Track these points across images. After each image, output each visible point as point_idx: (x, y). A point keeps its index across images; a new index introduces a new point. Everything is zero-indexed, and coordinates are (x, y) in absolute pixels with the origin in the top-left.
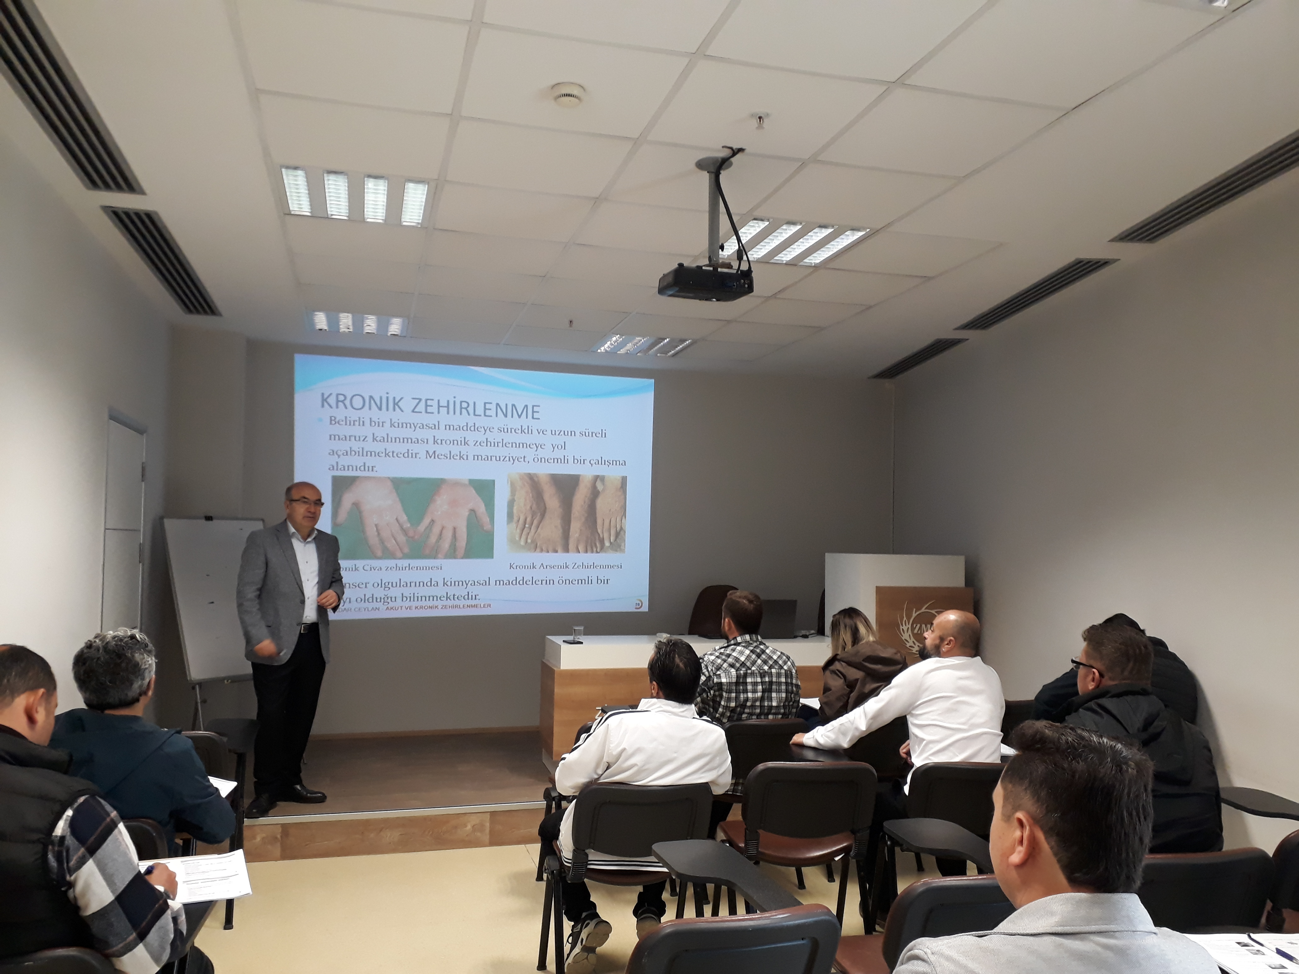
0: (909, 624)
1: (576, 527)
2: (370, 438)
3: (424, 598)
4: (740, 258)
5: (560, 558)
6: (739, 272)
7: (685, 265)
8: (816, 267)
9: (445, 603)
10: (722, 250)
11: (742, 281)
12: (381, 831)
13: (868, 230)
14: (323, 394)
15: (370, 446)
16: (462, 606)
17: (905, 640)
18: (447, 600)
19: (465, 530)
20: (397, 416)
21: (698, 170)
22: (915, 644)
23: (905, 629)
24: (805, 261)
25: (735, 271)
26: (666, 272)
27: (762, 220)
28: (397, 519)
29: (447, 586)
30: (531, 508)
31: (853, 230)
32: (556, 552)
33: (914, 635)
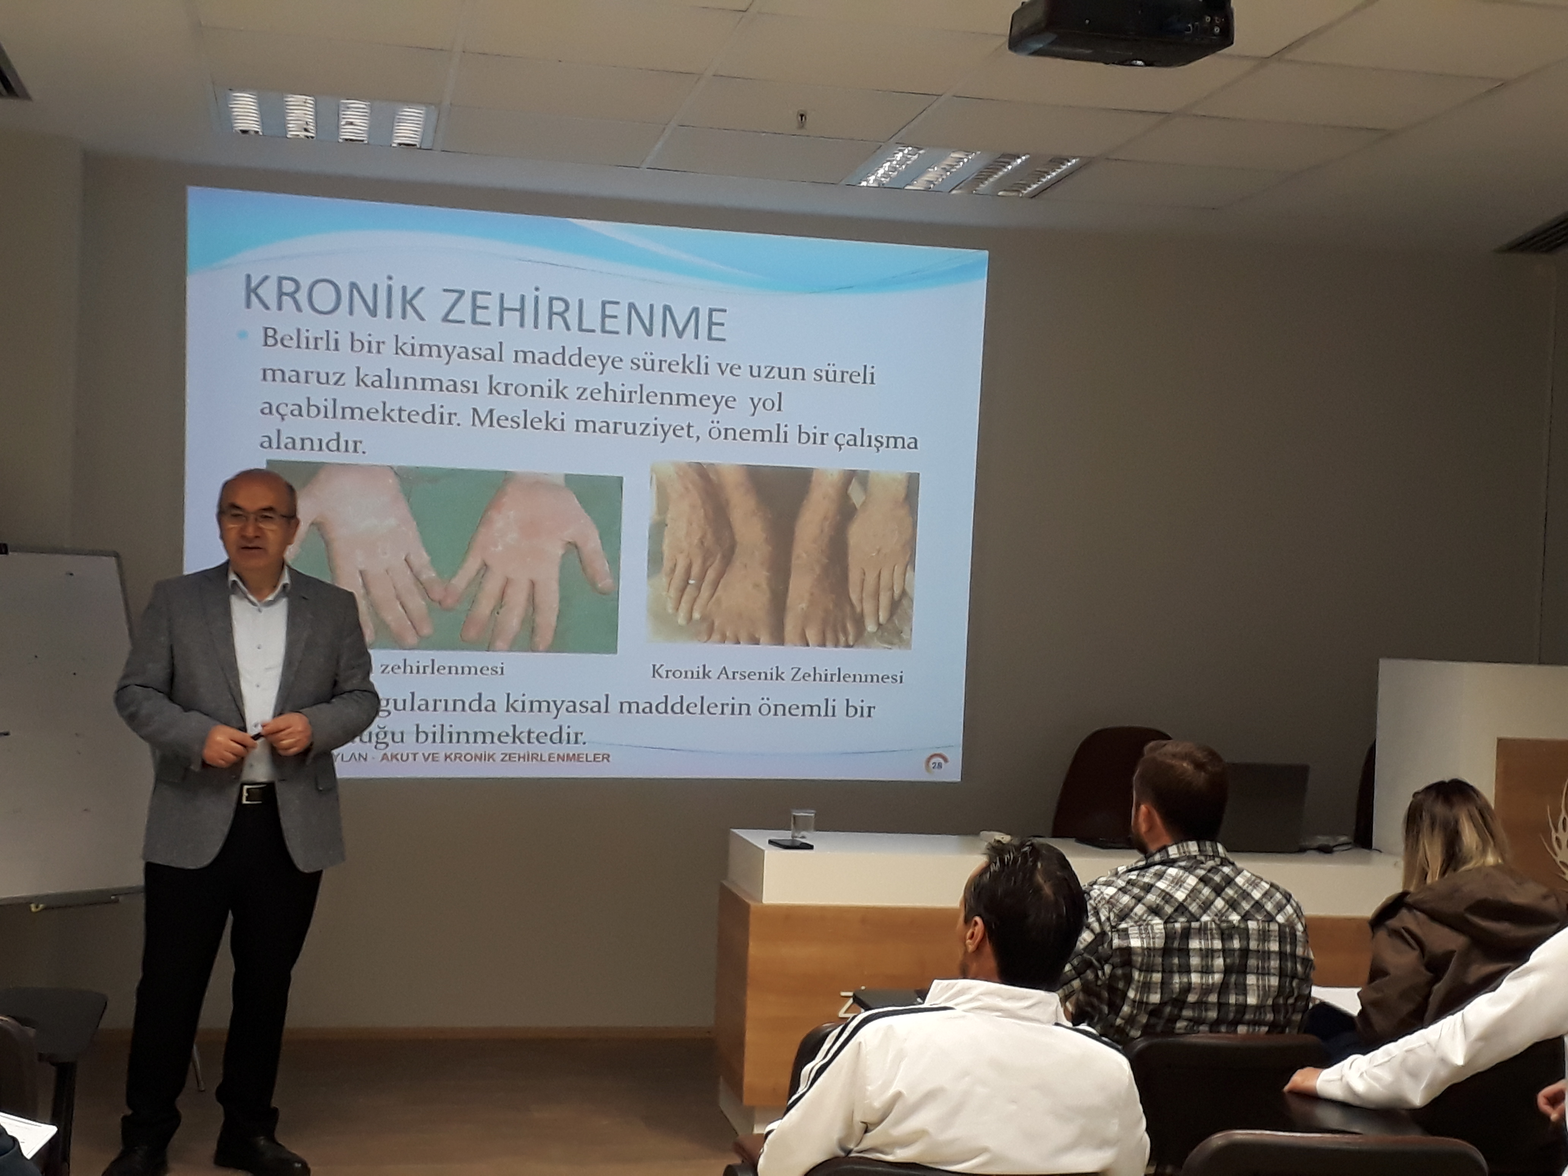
1: (801, 586)
2: (350, 378)
3: (463, 737)
5: (765, 655)
9: (510, 748)
14: (248, 277)
15: (351, 395)
16: (545, 757)
18: (514, 742)
19: (555, 586)
20: (410, 330)
28: (407, 561)
29: (516, 710)
30: (701, 541)
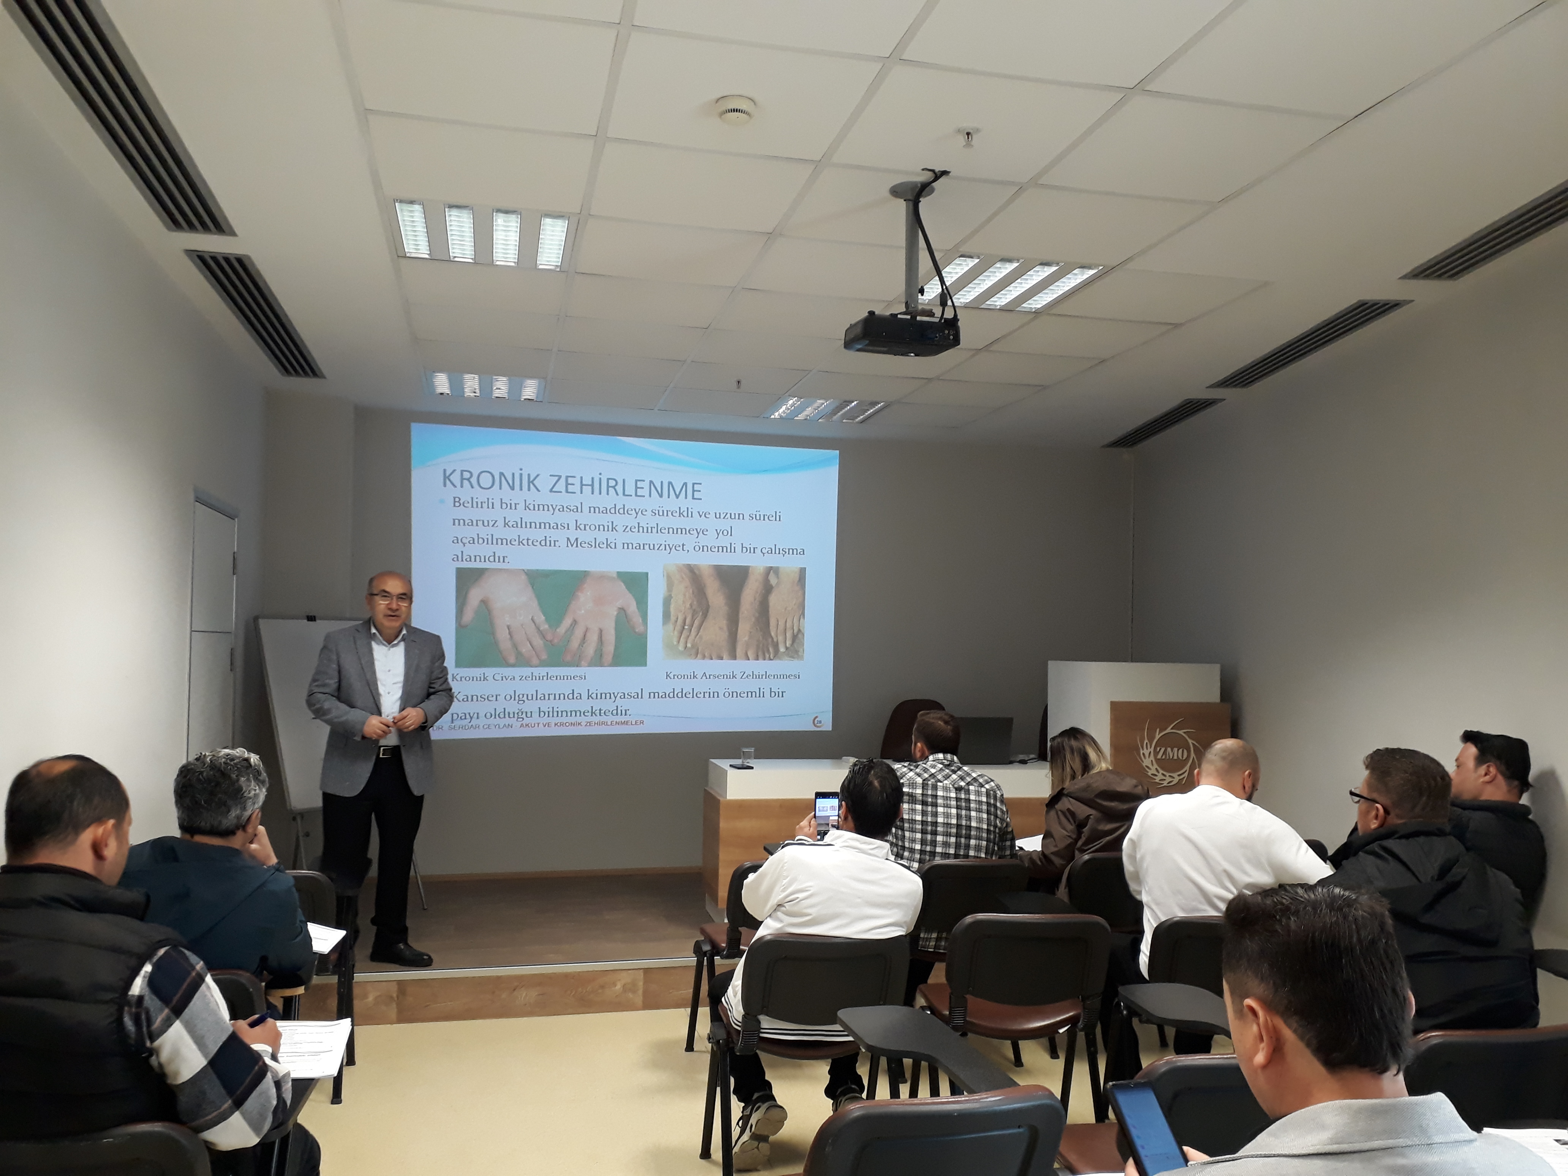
0: (1151, 747)
1: (745, 628)
2: (501, 523)
3: (564, 714)
4: (943, 304)
5: (726, 665)
6: (943, 321)
7: (876, 313)
8: (1037, 313)
9: (590, 719)
10: (922, 295)
11: (947, 332)
12: (514, 990)
13: (1101, 268)
14: (445, 470)
15: (500, 532)
16: (609, 723)
17: (1146, 766)
18: (592, 715)
19: (613, 632)
20: (532, 497)
21: (894, 198)
22: (1158, 772)
23: (1147, 755)
24: (1024, 305)
25: (937, 320)
26: (853, 322)
27: (972, 257)
28: (532, 619)
29: (593, 698)
30: (691, 605)
31: (1083, 267)
32: (722, 659)
33: (1157, 760)
